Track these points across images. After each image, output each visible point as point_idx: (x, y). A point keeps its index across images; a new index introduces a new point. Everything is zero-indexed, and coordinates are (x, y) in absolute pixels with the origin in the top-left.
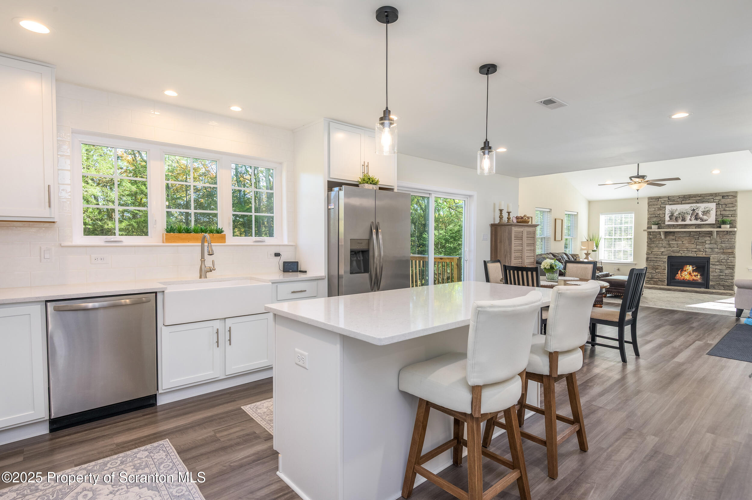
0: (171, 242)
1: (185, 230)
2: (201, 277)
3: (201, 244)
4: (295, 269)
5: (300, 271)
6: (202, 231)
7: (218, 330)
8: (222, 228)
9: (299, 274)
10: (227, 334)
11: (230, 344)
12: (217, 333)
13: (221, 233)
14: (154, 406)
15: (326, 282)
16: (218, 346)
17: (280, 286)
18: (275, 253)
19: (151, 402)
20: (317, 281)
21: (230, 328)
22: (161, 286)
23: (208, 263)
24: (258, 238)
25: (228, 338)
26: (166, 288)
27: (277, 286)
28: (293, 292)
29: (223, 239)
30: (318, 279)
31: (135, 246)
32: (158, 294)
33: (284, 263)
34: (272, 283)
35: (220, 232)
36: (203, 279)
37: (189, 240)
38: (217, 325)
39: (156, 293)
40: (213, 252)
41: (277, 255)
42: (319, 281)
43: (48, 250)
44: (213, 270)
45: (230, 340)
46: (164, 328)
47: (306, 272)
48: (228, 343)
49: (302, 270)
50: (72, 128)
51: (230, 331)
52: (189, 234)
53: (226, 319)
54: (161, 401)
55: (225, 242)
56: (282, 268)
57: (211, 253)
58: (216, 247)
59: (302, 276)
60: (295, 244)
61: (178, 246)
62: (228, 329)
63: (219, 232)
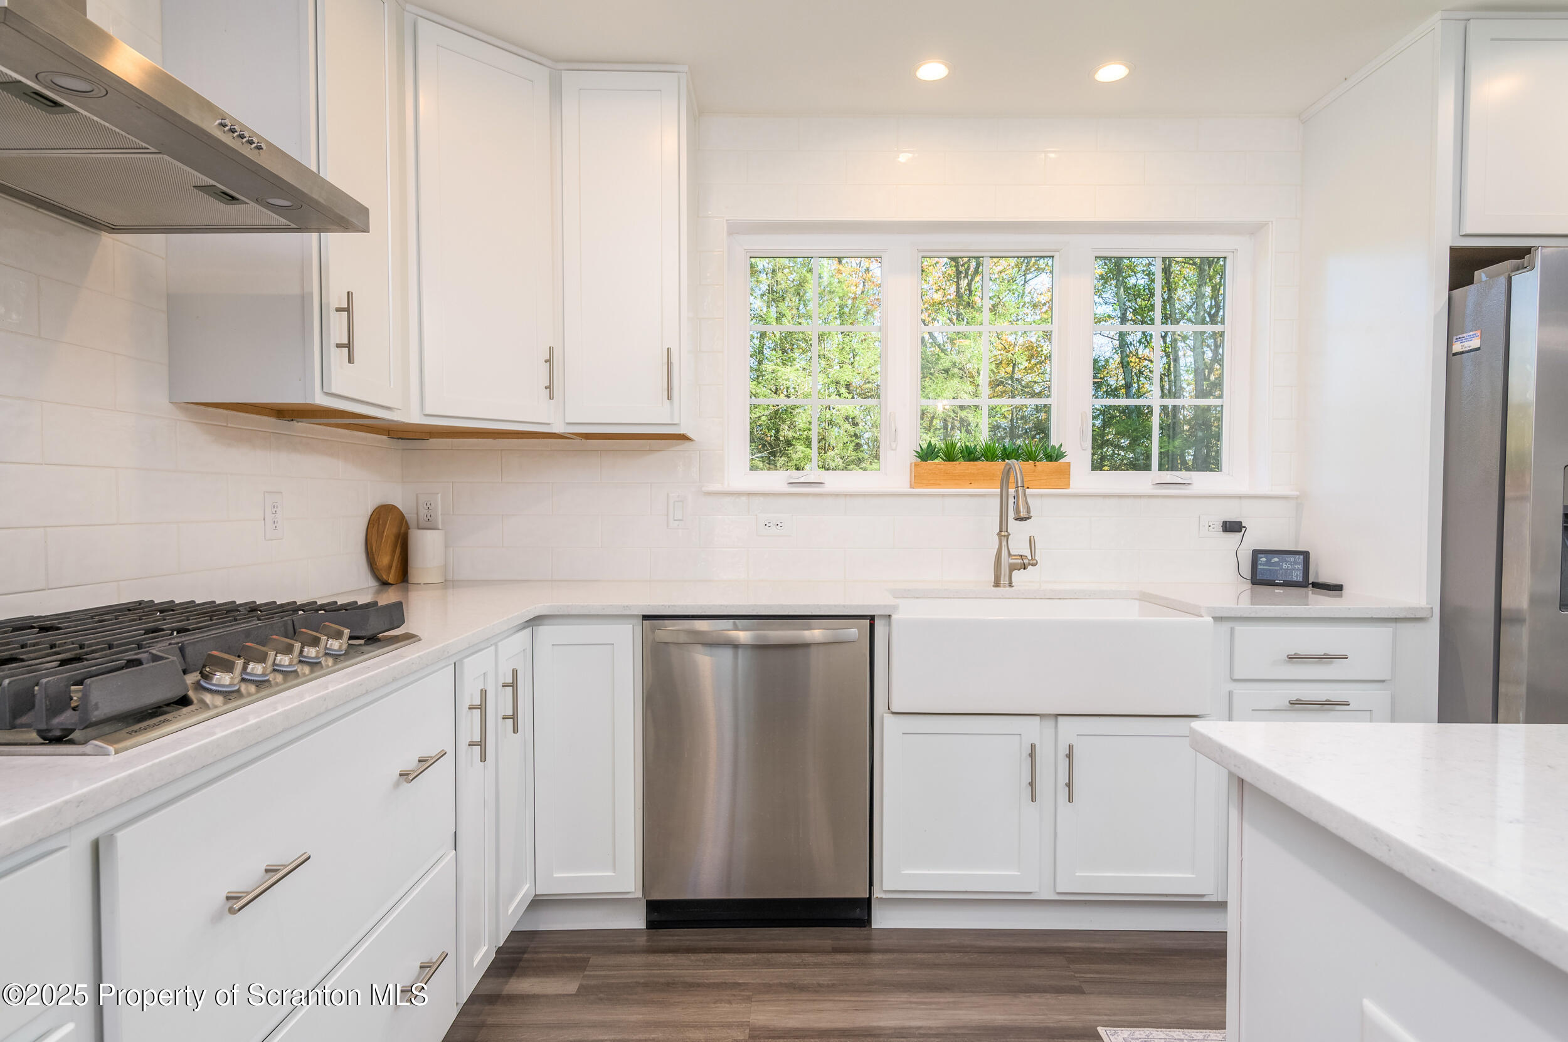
0: (927, 486)
1: (961, 453)
2: (997, 584)
3: (999, 490)
4: (1297, 576)
5: (1316, 585)
6: (1006, 455)
7: (1033, 747)
8: (1061, 445)
9: (1310, 592)
10: (1063, 764)
11: (1070, 800)
12: (1032, 755)
13: (1056, 460)
14: (865, 927)
15: (1432, 632)
16: (1033, 799)
17: (1241, 629)
18: (1225, 523)
19: (858, 913)
20: (1393, 625)
21: (1071, 747)
22: (889, 600)
23: (1018, 546)
24: (1169, 476)
25: (1063, 778)
26: (895, 608)
27: (1232, 630)
28: (1293, 658)
29: (1064, 475)
30: (1396, 620)
31: (846, 495)
32: (877, 622)
33: (1256, 553)
34: (1212, 617)
35: (1055, 455)
36: (1003, 590)
37: (971, 480)
38: (1032, 730)
39: (872, 618)
40: (1029, 512)
41: (1232, 527)
42: (1400, 625)
43: (681, 501)
44: (1029, 564)
45: (1069, 785)
46: (889, 720)
47: (1338, 588)
48: (1063, 793)
49: (1323, 579)
50: (727, 220)
51: (1070, 756)
52: (972, 462)
53: (1060, 719)
54: (883, 919)
55: (1067, 486)
56: (1246, 571)
57: (1022, 515)
58: (1039, 499)
59: (1321, 604)
60: (1298, 493)
61: (943, 495)
62: (1063, 751)
63: (1051, 456)
